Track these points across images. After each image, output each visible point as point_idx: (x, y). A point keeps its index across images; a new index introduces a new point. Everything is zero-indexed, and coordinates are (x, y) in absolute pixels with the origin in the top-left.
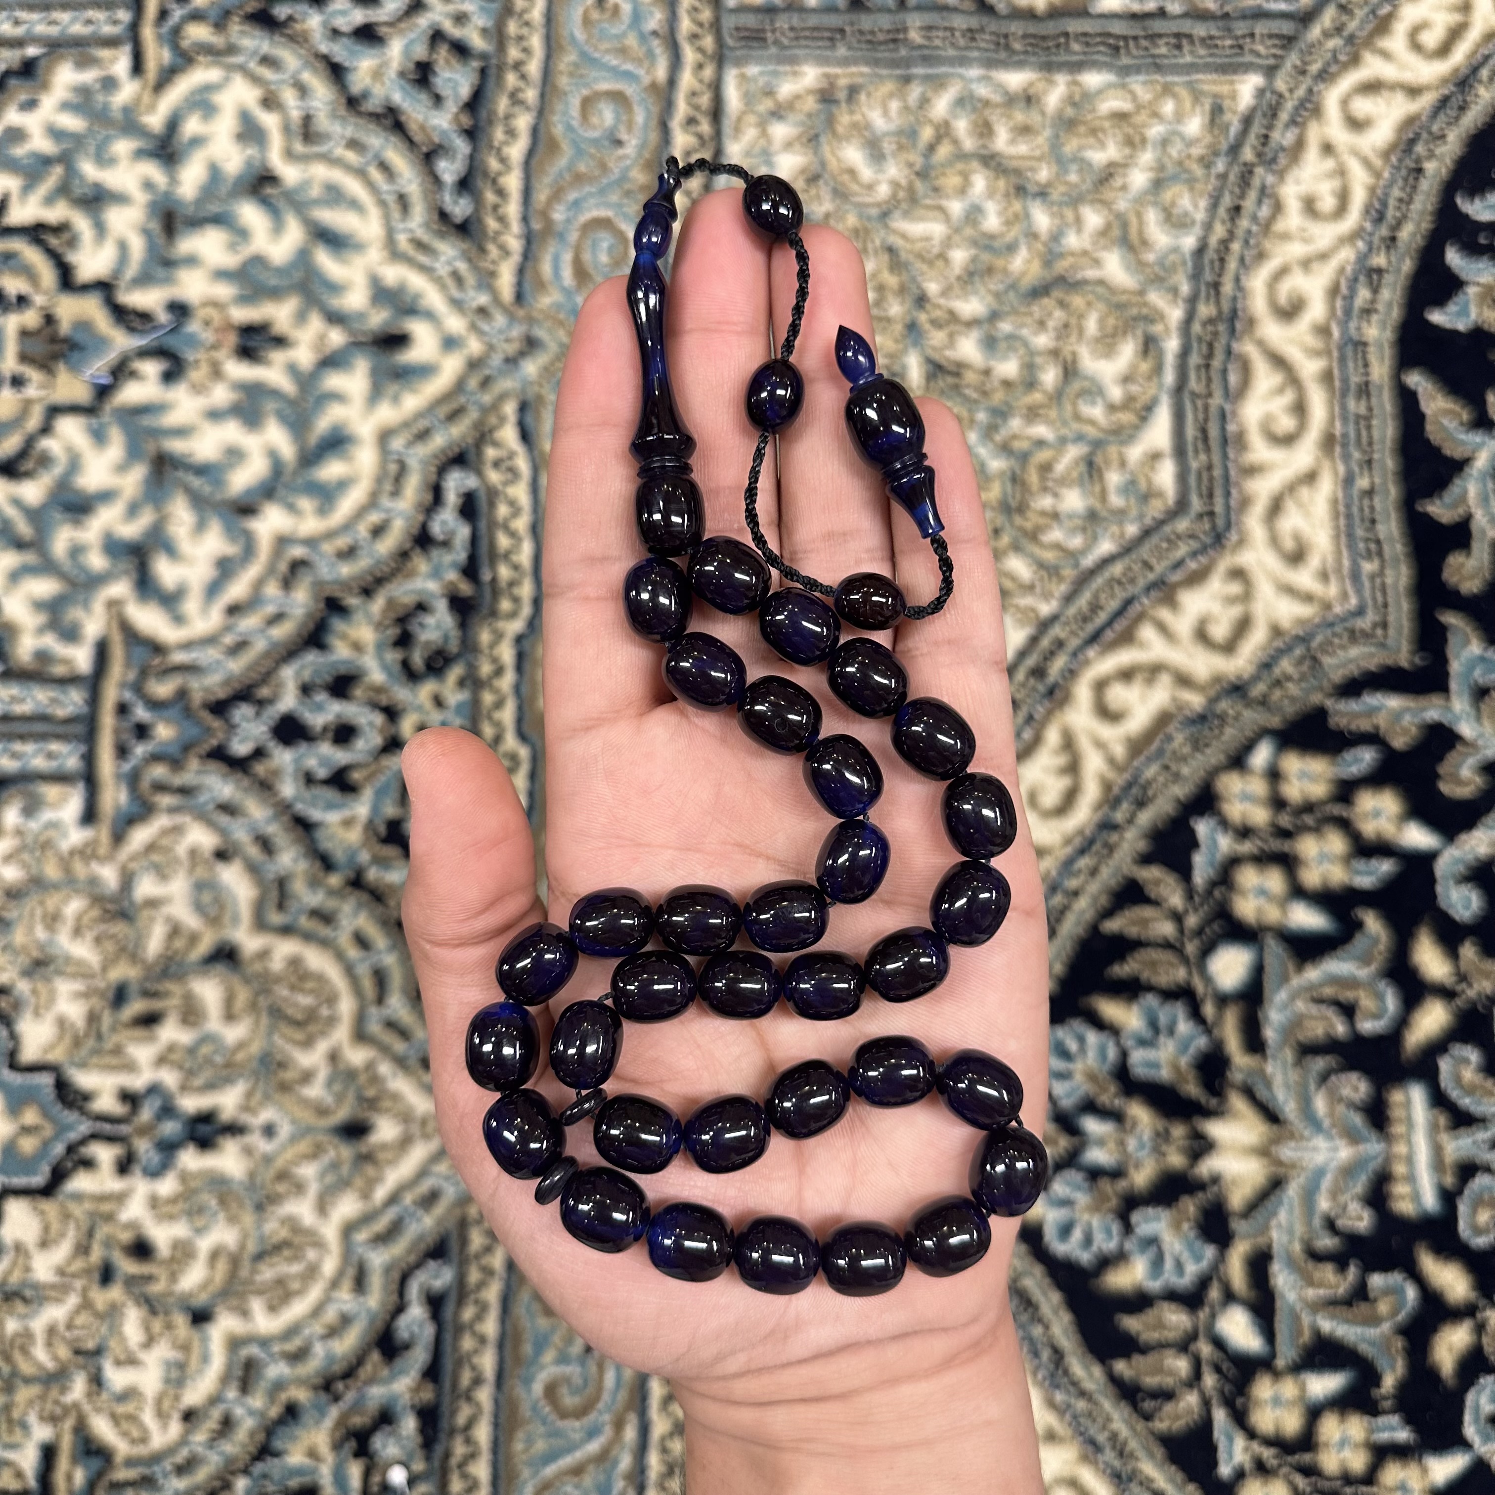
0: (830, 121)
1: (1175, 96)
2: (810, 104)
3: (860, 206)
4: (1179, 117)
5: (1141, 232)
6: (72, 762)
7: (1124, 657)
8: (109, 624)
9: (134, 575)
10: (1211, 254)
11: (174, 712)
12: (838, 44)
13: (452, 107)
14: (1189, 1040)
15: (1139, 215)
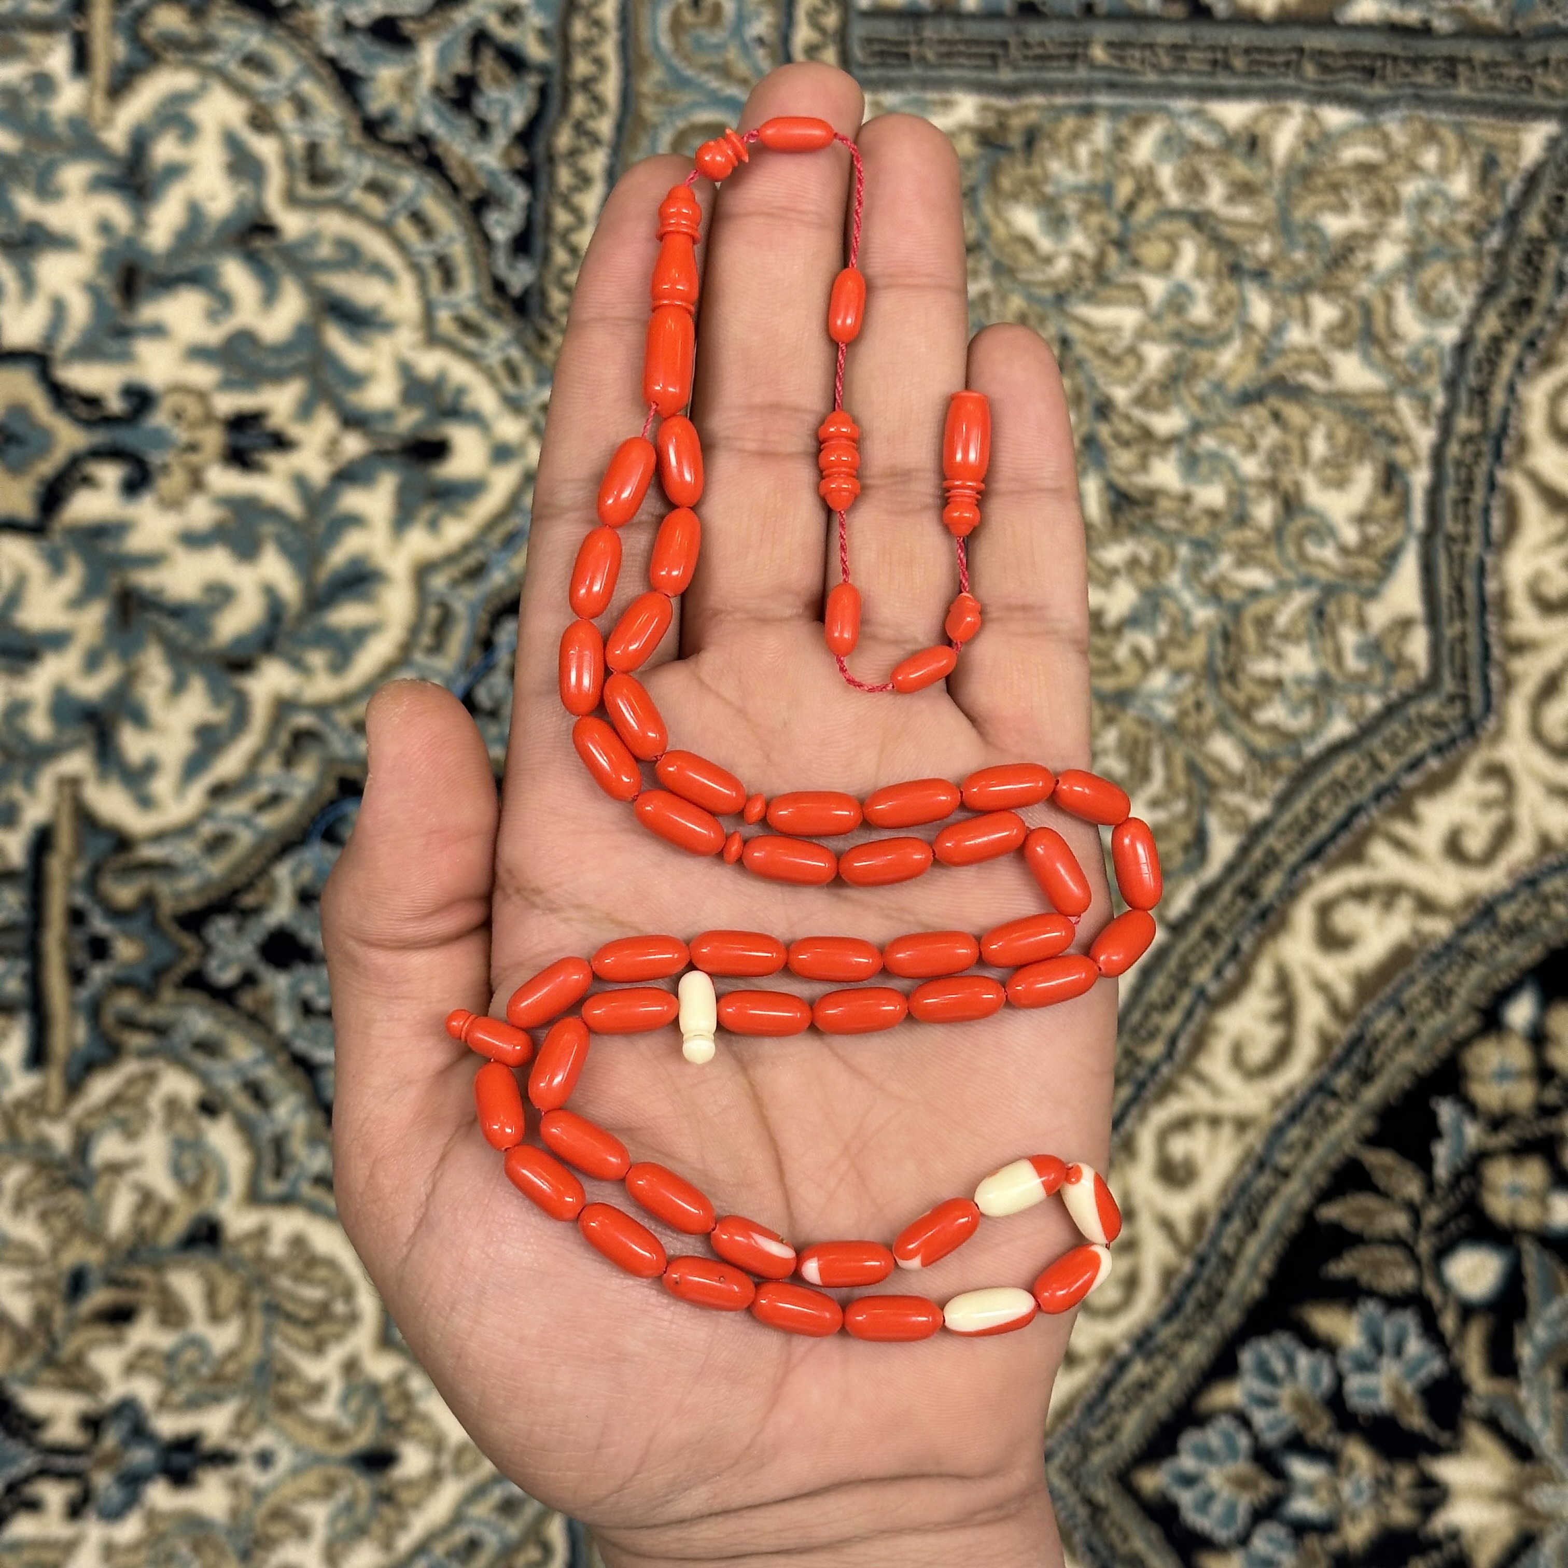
0: (993, 173)
1: (1441, 143)
2: (966, 146)
3: (1027, 284)
4: (1444, 171)
5: (1389, 321)
6: (14, 986)
7: (1353, 876)
8: (57, 810)
9: (92, 744)
10: (1477, 351)
11: (138, 924)
12: (1001, 63)
13: (501, 139)
14: (1421, 1362)
15: (1389, 301)
